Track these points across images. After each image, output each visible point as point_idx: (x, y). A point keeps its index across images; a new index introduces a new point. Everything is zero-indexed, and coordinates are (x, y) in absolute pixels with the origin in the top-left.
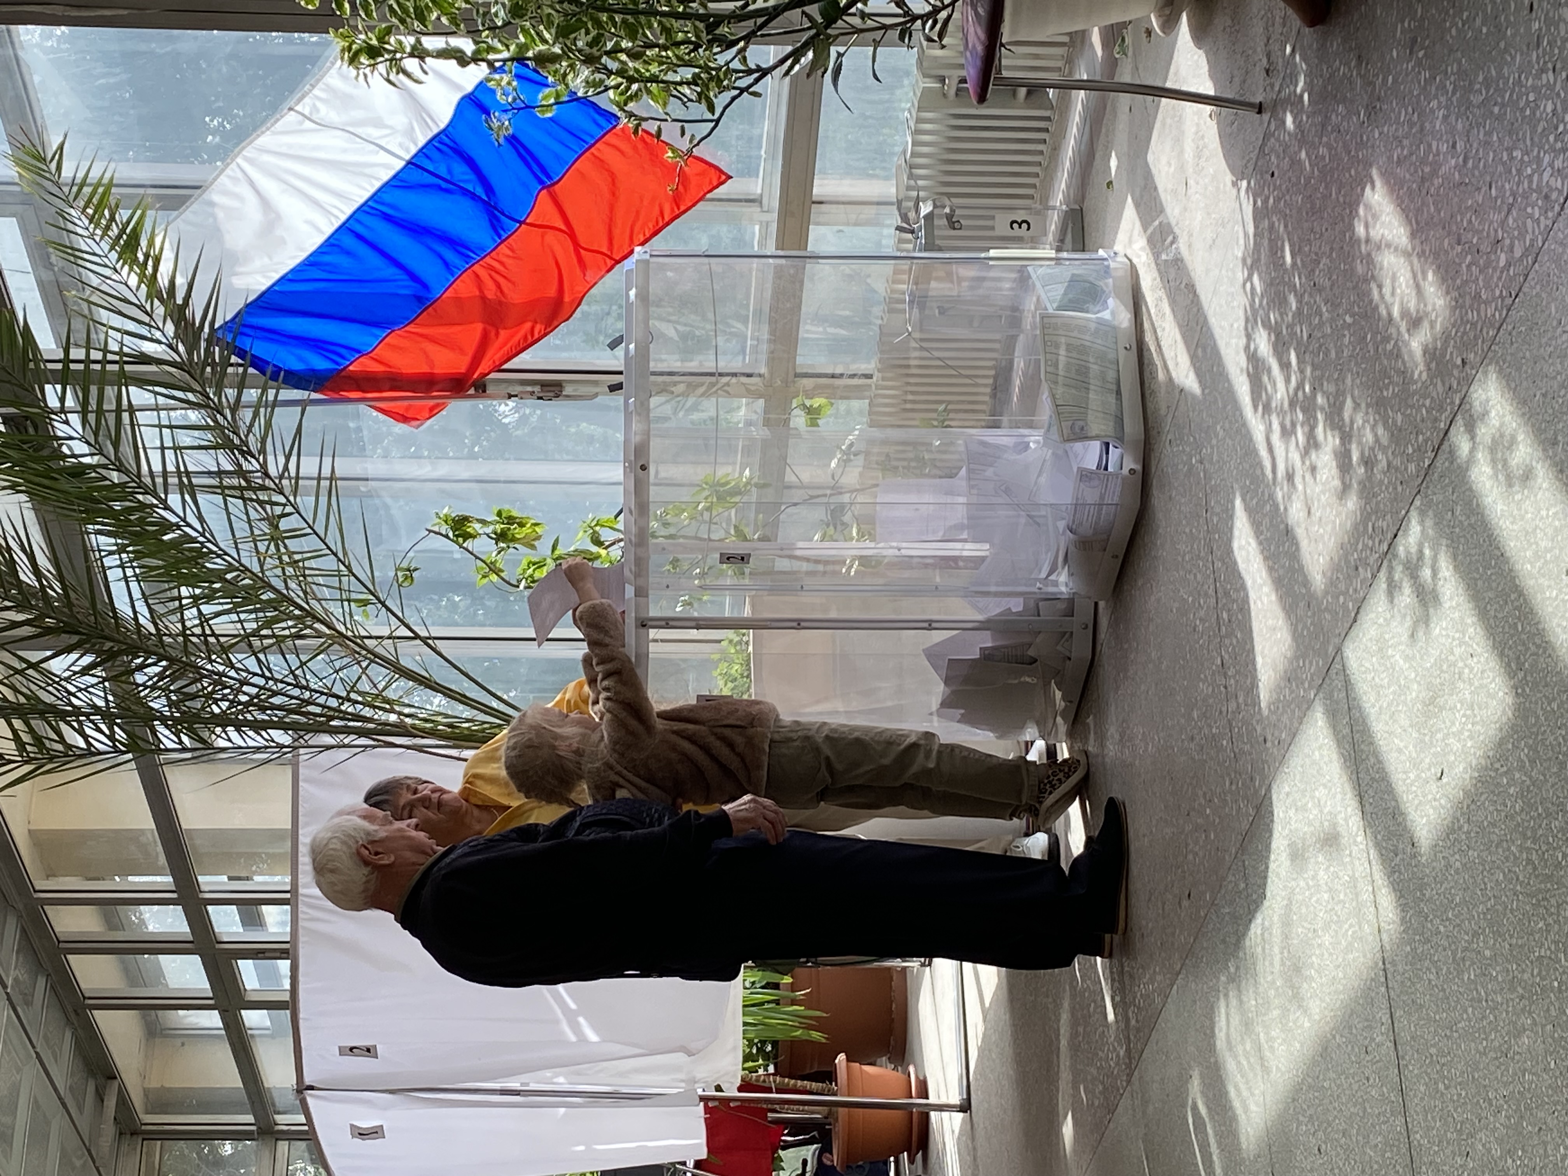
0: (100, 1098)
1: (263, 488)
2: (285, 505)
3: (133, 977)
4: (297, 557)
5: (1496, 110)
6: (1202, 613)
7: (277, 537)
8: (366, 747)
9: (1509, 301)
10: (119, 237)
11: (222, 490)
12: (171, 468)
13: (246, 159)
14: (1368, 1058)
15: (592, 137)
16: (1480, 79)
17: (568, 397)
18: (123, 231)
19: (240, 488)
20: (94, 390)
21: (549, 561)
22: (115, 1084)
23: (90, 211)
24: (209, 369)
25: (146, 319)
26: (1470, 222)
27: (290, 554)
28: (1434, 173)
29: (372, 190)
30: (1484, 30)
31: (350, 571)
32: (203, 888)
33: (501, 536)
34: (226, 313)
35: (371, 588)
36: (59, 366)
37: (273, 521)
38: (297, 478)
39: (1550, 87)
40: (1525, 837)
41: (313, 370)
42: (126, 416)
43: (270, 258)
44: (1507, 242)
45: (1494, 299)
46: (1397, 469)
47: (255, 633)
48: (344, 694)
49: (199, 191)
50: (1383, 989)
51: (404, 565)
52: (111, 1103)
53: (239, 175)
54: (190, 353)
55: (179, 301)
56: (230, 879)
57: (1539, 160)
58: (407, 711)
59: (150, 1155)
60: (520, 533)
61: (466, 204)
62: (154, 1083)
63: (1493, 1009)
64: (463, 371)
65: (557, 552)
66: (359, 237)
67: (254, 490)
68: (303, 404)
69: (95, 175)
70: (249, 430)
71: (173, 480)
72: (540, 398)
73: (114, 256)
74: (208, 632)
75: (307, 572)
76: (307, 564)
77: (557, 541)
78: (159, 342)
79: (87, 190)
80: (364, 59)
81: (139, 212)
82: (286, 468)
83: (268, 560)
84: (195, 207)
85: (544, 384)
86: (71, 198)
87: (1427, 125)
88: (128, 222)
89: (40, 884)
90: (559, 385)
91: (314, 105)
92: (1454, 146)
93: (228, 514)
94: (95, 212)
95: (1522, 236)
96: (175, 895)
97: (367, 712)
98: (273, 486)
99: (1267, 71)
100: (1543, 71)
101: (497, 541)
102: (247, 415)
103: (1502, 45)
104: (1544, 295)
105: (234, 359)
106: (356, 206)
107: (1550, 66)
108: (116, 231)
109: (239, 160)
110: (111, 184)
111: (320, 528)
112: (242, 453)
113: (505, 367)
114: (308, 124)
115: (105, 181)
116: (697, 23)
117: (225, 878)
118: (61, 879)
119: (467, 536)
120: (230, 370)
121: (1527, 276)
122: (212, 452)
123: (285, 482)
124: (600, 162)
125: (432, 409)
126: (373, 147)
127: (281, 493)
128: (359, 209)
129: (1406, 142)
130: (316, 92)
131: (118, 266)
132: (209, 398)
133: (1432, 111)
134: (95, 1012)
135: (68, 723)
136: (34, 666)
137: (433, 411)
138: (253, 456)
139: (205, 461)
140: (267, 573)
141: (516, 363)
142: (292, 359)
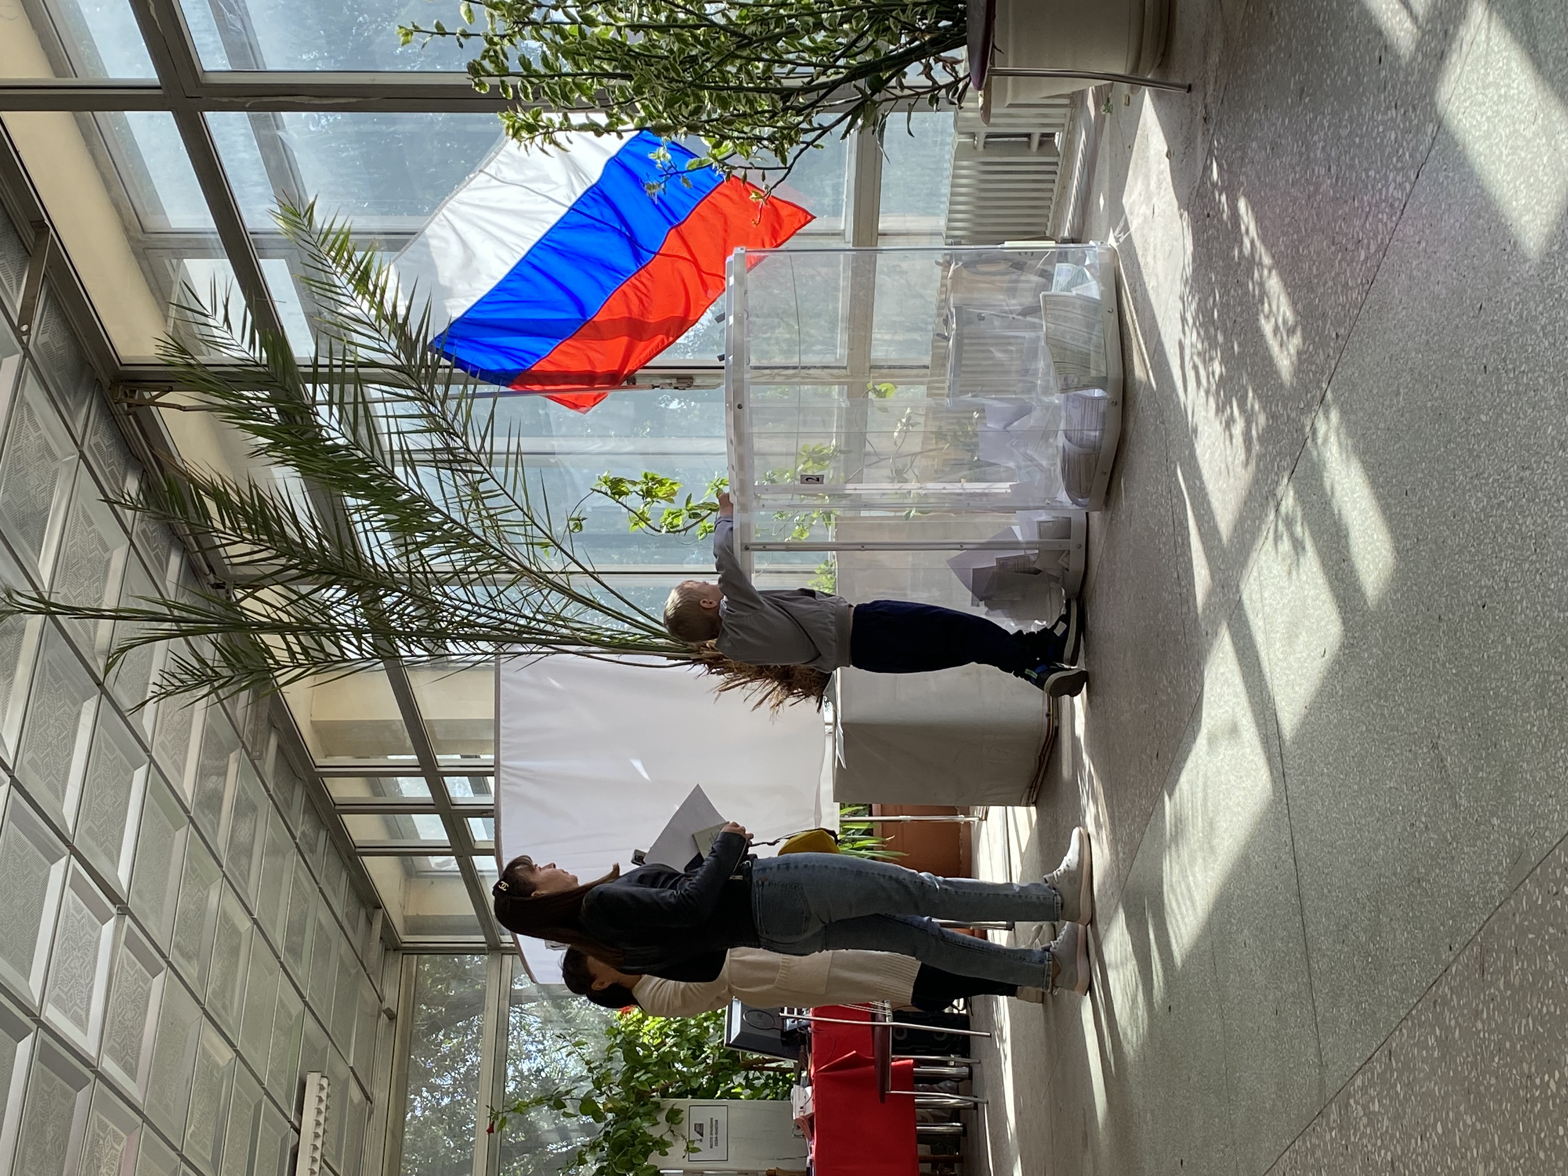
0: (369, 921)
1: (466, 460)
2: (482, 473)
3: (393, 832)
4: (492, 512)
5: (1357, 140)
6: (1164, 539)
7: (477, 497)
8: (548, 653)
9: (1367, 287)
10: (355, 273)
11: (436, 464)
12: (396, 447)
13: (449, 210)
14: (1277, 872)
15: (708, 188)
16: (1346, 117)
17: (698, 387)
18: (358, 268)
19: (449, 461)
20: (336, 387)
21: (684, 511)
22: (381, 912)
23: (333, 254)
24: (423, 371)
25: (377, 335)
26: (1340, 227)
27: (487, 509)
28: (1317, 190)
29: (544, 231)
30: (1349, 79)
31: (533, 522)
32: (440, 764)
33: (648, 493)
34: (437, 328)
35: (548, 532)
36: (311, 370)
37: (474, 486)
38: (491, 453)
39: (1393, 120)
40: (1379, 697)
41: (504, 370)
42: (360, 407)
43: (470, 285)
44: (1366, 241)
45: (1358, 286)
46: (1294, 420)
47: (464, 571)
48: (531, 615)
49: (413, 237)
50: (1287, 819)
51: (575, 516)
52: (378, 926)
53: (445, 223)
54: (409, 360)
55: (400, 321)
56: (462, 757)
57: (1386, 177)
58: (579, 626)
59: (409, 966)
60: (661, 492)
61: (614, 238)
62: (411, 912)
63: (1360, 830)
64: (616, 368)
65: (690, 505)
66: (535, 267)
67: (459, 462)
68: (495, 396)
69: (337, 226)
70: (454, 418)
71: (398, 457)
72: (676, 388)
73: (351, 287)
74: (428, 569)
75: (500, 523)
76: (499, 517)
77: (690, 497)
78: (385, 352)
79: (332, 237)
80: (524, 134)
81: (370, 253)
82: (482, 446)
83: (471, 515)
84: (412, 247)
85: (679, 378)
86: (319, 244)
87: (1312, 155)
88: (362, 262)
89: (320, 762)
90: (690, 378)
91: (499, 168)
92: (1329, 170)
93: (440, 481)
94: (337, 254)
95: (1376, 235)
96: (419, 769)
97: (549, 628)
98: (473, 458)
99: (1205, 119)
100: (1388, 108)
101: (643, 496)
102: (452, 405)
103: (1361, 90)
104: (1390, 281)
105: (444, 362)
106: (532, 243)
107: (1393, 104)
108: (353, 269)
109: (444, 211)
110: (349, 233)
111: (509, 490)
112: (449, 434)
113: (648, 364)
114: (494, 182)
115: (345, 230)
116: (774, 95)
117: (458, 757)
118: (337, 758)
119: (621, 494)
120: (440, 371)
121: (1379, 267)
122: (428, 434)
123: (482, 457)
124: (715, 207)
125: (595, 399)
126: (543, 198)
127: (481, 464)
128: (535, 246)
129: (1298, 169)
130: (499, 157)
131: (354, 295)
132: (424, 393)
133: (1315, 143)
134: (364, 858)
135: (328, 638)
136: (303, 597)
137: (596, 400)
138: (458, 436)
139: (423, 441)
140: (471, 525)
141: (656, 361)
142: (489, 362)
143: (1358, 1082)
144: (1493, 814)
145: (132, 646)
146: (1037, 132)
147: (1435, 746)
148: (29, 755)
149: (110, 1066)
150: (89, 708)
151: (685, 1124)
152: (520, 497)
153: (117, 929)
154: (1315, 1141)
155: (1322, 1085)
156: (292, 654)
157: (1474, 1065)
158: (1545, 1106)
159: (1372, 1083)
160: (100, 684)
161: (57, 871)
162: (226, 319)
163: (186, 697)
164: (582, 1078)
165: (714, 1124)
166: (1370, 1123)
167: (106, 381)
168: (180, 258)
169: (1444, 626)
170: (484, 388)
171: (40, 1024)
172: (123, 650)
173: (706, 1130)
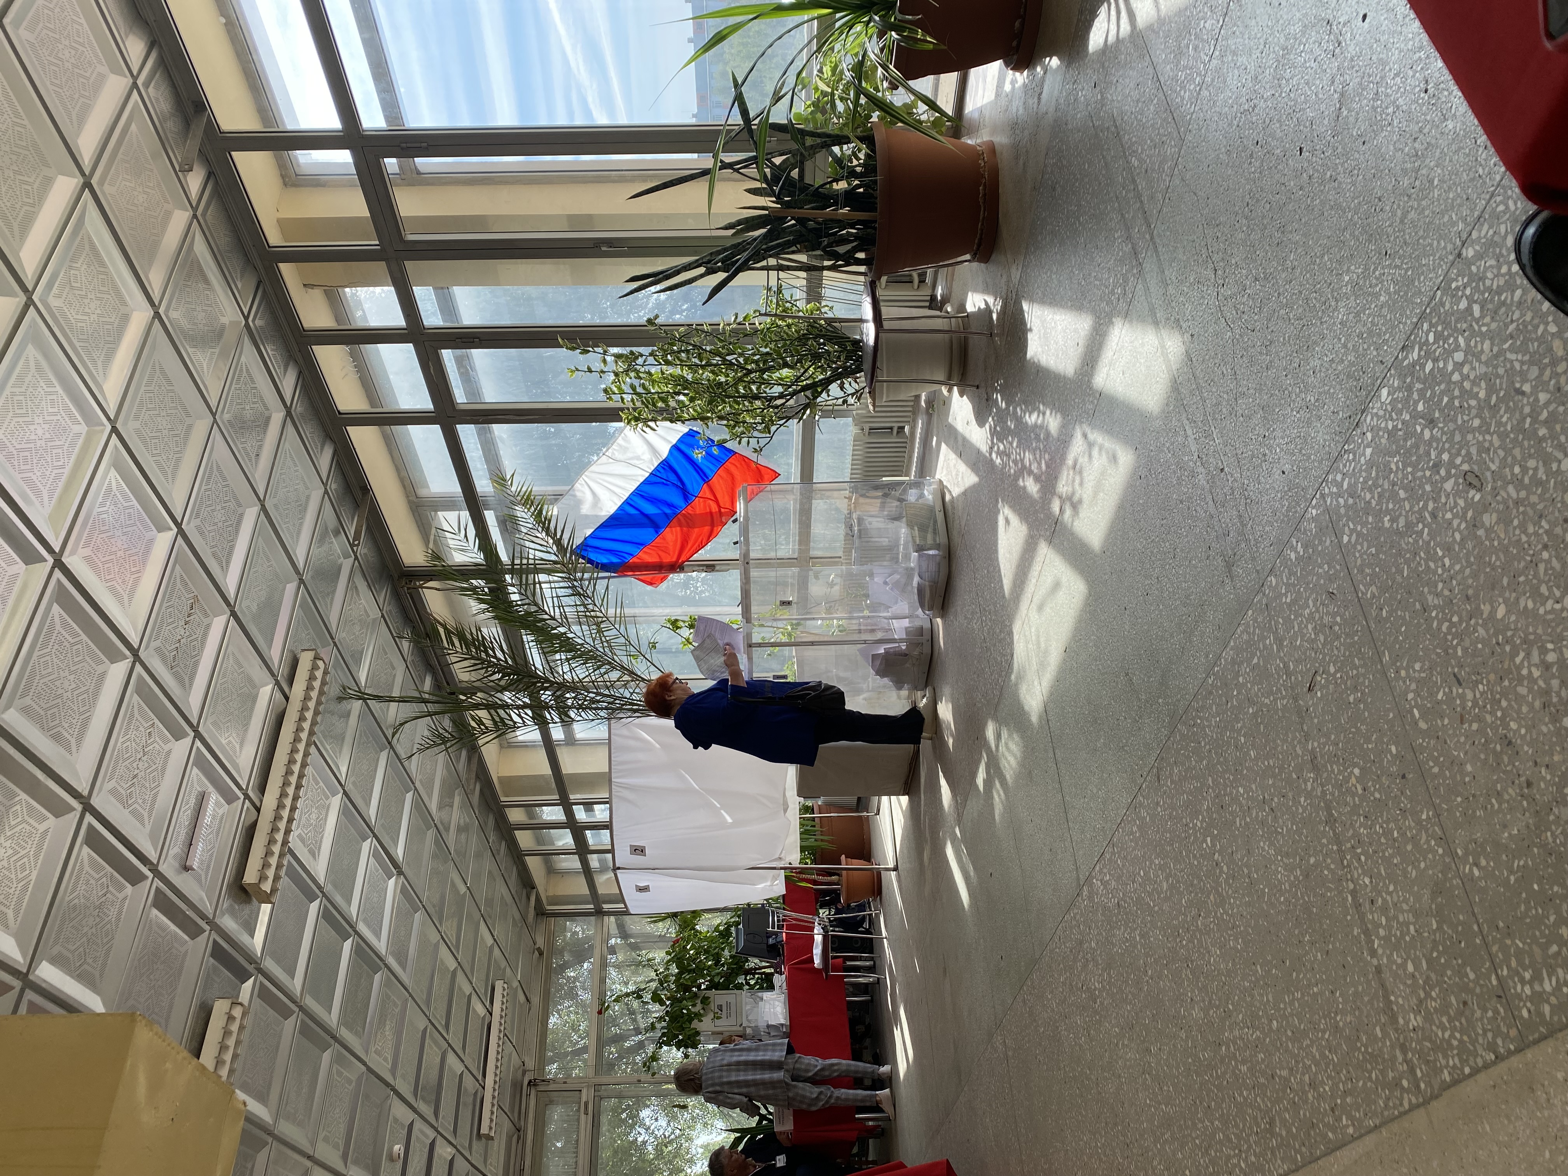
0: (528, 898)
3: (539, 841)
10: (534, 512)
13: (586, 476)
15: (724, 460)
17: (718, 571)
18: (536, 510)
20: (524, 576)
22: (535, 890)
23: (523, 502)
24: (570, 564)
25: (545, 544)
27: (605, 637)
29: (637, 486)
31: (630, 643)
32: (571, 797)
33: (691, 626)
34: (578, 541)
35: (639, 650)
36: (510, 567)
38: (607, 608)
41: (612, 564)
42: (537, 585)
49: (566, 493)
51: (652, 641)
52: (533, 899)
53: (584, 483)
54: (563, 558)
55: (559, 537)
59: (549, 923)
61: (674, 489)
62: (551, 893)
64: (674, 561)
66: (631, 506)
68: (609, 578)
69: (525, 488)
70: (587, 589)
72: (705, 571)
73: (532, 519)
78: (551, 554)
79: (522, 494)
80: (633, 423)
81: (542, 502)
84: (566, 498)
85: (708, 566)
86: (516, 497)
88: (538, 506)
89: (503, 799)
90: (713, 566)
91: (614, 451)
94: (525, 502)
96: (559, 802)
102: (586, 582)
105: (581, 560)
106: (630, 493)
108: (533, 510)
109: (584, 477)
110: (531, 492)
111: (617, 626)
112: (584, 597)
113: (691, 559)
114: (611, 460)
115: (529, 491)
117: (580, 793)
118: (512, 795)
119: (678, 628)
120: (579, 565)
122: (572, 597)
123: (602, 608)
124: (728, 471)
126: (636, 468)
127: (602, 613)
132: (571, 576)
134: (525, 857)
137: (663, 579)
138: (589, 598)
139: (570, 601)
141: (696, 557)
142: (603, 559)
143: (1097, 868)
144: (1159, 697)
145: (406, 722)
146: (896, 425)
147: (1127, 674)
148: (353, 779)
149: (391, 961)
150: (384, 756)
151: (712, 1004)
152: (622, 630)
153: (396, 883)
154: (1076, 911)
155: (1078, 879)
156: (495, 722)
157: (1158, 832)
158: (1195, 836)
159: (1104, 866)
160: (389, 743)
161: (366, 846)
162: (466, 536)
163: (436, 750)
164: (652, 980)
165: (728, 1005)
166: (1105, 888)
167: (396, 576)
168: (436, 511)
169: (1127, 612)
170: (601, 575)
171: (356, 933)
172: (402, 724)
173: (724, 1008)
